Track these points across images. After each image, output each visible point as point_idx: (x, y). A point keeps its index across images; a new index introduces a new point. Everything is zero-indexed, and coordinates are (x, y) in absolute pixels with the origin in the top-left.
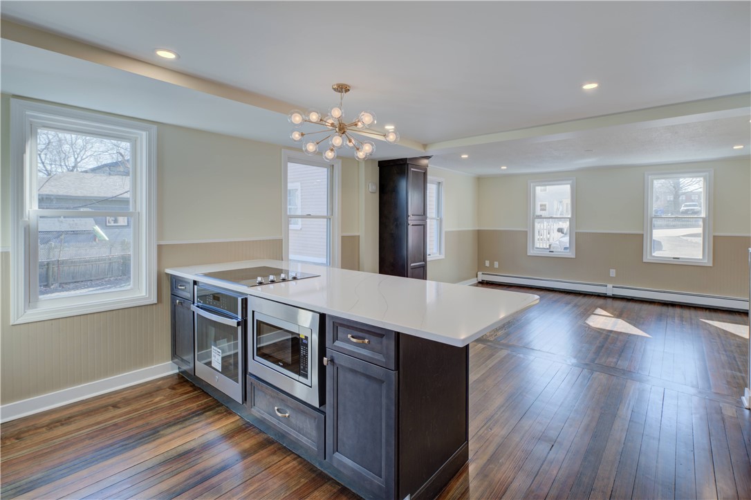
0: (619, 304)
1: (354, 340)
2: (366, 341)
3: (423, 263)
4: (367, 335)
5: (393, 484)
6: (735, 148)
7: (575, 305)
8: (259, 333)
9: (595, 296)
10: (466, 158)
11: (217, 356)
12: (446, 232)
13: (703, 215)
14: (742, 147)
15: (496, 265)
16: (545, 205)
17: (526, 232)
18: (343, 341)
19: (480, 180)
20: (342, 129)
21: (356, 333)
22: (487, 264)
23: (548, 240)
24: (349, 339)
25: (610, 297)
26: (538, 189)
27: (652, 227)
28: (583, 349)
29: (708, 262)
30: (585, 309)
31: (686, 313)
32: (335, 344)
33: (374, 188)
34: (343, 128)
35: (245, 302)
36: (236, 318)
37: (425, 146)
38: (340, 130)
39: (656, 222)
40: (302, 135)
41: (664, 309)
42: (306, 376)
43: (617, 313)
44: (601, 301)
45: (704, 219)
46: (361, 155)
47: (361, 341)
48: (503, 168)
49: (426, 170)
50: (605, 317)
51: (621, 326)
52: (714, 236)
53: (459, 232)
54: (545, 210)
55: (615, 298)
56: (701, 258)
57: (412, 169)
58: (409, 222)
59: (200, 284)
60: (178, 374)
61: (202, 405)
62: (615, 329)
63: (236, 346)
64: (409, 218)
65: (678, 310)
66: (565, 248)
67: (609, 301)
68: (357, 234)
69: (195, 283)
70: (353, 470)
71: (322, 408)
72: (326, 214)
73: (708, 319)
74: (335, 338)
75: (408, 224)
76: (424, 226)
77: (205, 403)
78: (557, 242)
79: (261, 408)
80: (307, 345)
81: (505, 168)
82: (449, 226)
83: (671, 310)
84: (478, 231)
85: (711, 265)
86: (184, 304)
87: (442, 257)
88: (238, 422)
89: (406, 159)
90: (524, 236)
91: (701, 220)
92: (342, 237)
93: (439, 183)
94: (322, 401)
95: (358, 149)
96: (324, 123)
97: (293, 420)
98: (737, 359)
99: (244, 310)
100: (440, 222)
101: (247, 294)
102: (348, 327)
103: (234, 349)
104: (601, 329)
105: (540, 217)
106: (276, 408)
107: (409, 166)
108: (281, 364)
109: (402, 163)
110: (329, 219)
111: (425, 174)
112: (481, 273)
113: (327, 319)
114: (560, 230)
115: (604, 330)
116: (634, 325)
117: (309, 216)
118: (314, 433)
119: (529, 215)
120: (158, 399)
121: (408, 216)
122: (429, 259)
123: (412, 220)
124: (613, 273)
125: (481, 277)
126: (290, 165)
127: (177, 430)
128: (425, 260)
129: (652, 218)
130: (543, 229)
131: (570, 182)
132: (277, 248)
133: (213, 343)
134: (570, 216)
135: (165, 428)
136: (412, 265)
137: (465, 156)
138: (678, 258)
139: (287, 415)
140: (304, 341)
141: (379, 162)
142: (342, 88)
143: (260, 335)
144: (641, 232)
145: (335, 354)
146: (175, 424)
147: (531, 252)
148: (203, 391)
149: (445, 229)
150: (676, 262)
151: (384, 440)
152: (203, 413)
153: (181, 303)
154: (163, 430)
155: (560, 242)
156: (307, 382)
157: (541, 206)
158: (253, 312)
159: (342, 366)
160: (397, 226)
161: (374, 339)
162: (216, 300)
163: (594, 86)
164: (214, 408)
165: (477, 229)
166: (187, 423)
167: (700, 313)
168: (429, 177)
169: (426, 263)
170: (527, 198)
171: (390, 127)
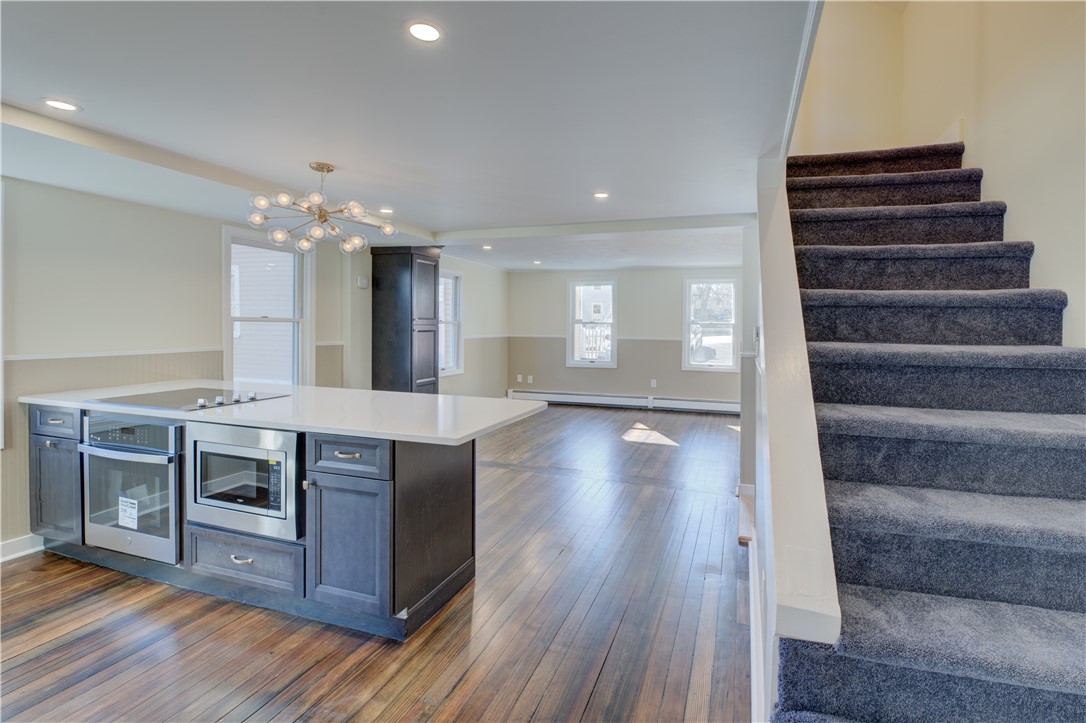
0: (658, 416)
1: (341, 456)
2: (357, 455)
3: (434, 379)
4: (358, 449)
5: (387, 597)
8: (205, 477)
9: (637, 409)
10: (488, 250)
11: (129, 510)
12: (466, 340)
13: (733, 321)
15: (530, 379)
17: (565, 339)
18: (328, 459)
19: (510, 275)
20: (323, 217)
21: (344, 449)
22: (520, 378)
24: (336, 456)
25: (651, 410)
26: (578, 289)
27: (689, 333)
28: (612, 463)
29: (736, 369)
30: (623, 424)
31: (717, 420)
32: (318, 464)
33: (365, 281)
34: (325, 216)
35: (181, 432)
36: (166, 454)
37: (435, 234)
38: (320, 217)
40: (266, 218)
41: (698, 418)
42: (279, 509)
43: (653, 425)
44: (641, 415)
45: (734, 325)
46: (348, 247)
47: (350, 456)
48: (536, 262)
49: (437, 262)
50: (641, 431)
51: (656, 438)
53: (484, 340)
55: (656, 410)
56: (731, 364)
57: (419, 260)
58: (414, 327)
59: (92, 415)
60: (45, 552)
61: (100, 581)
62: (647, 441)
63: (165, 499)
64: (414, 322)
65: (710, 418)
66: (607, 358)
67: (650, 414)
68: (338, 342)
69: (84, 413)
70: (341, 598)
71: (300, 541)
72: (292, 317)
73: (733, 425)
74: (319, 457)
75: (412, 330)
76: (435, 333)
77: (106, 579)
79: (208, 563)
80: (279, 472)
81: (539, 262)
82: (470, 332)
83: (704, 419)
84: (509, 338)
85: (739, 371)
86: (59, 446)
87: (461, 371)
88: (167, 592)
89: (410, 247)
90: (560, 346)
91: (732, 327)
92: (318, 347)
93: (457, 277)
94: (301, 532)
95: (344, 241)
96: (298, 208)
97: (259, 565)
99: (178, 442)
100: (458, 327)
101: (184, 421)
102: (335, 443)
103: (161, 504)
104: (633, 442)
105: (580, 322)
106: (233, 556)
107: (415, 256)
108: (241, 501)
109: (403, 251)
110: (296, 323)
111: (436, 267)
112: (511, 390)
113: (307, 438)
115: (638, 442)
116: (666, 436)
117: (265, 319)
118: (290, 572)
119: (568, 319)
120: (17, 585)
121: (412, 320)
122: (441, 374)
123: (417, 325)
124: (654, 383)
125: (512, 395)
126: (235, 248)
127: (66, 614)
128: (435, 374)
129: (690, 324)
131: (612, 282)
132: (215, 363)
133: (120, 492)
134: (612, 321)
135: (43, 616)
136: (418, 381)
137: (487, 248)
138: (711, 366)
139: (250, 560)
140: (275, 468)
141: (372, 249)
142: (323, 168)
143: (206, 480)
144: (680, 339)
145: (318, 477)
146: (59, 609)
147: (569, 363)
148: (97, 566)
149: (464, 336)
150: (709, 369)
151: (378, 556)
152: (106, 590)
153: (54, 445)
154: (39, 618)
156: (281, 514)
158: (195, 442)
159: (327, 488)
160: (397, 332)
161: (366, 453)
162: (129, 434)
163: (604, 196)
164: (123, 582)
165: (507, 335)
166: (81, 604)
167: (728, 419)
168: (441, 270)
169: (437, 378)
170: (566, 301)
171: (386, 211)
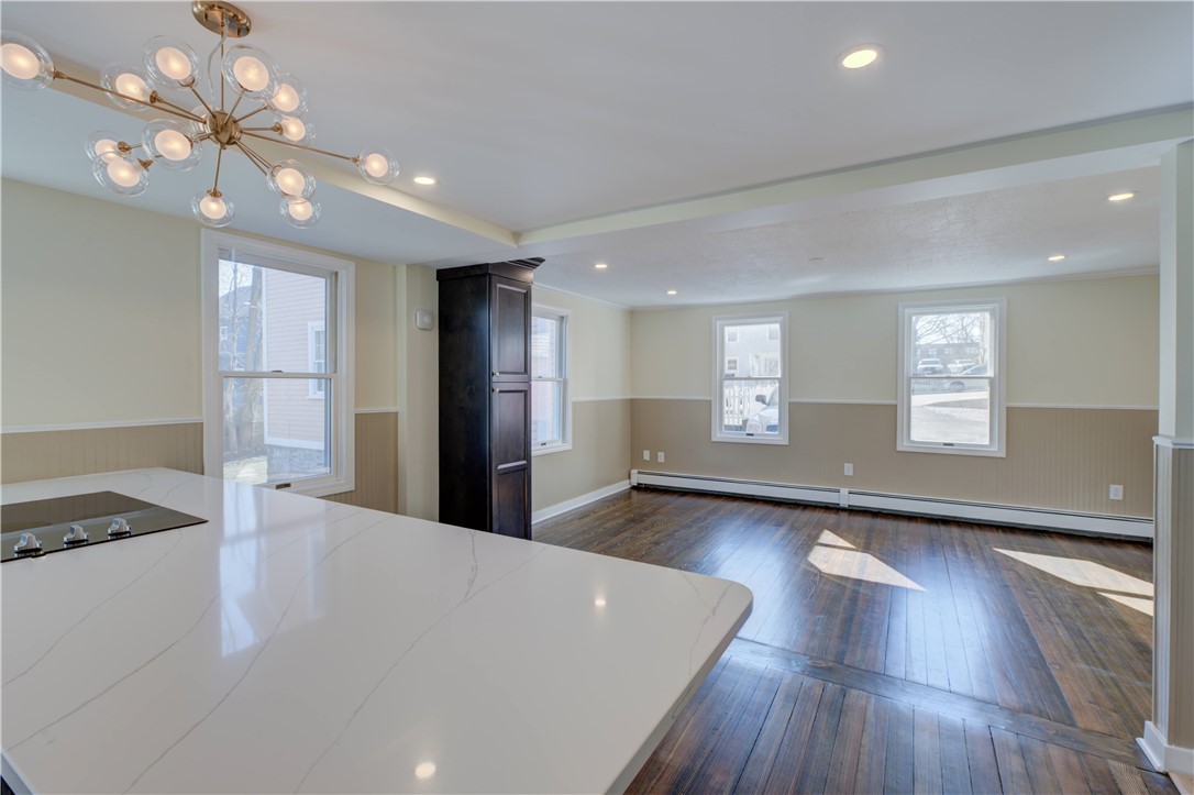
0: (860, 524)
3: (524, 462)
6: (1051, 259)
7: (792, 528)
9: (821, 507)
10: (602, 269)
12: (574, 404)
13: (990, 373)
14: (1062, 257)
15: (661, 457)
16: (735, 362)
17: (710, 401)
19: (633, 315)
22: (647, 455)
23: (741, 412)
25: (844, 510)
26: (728, 330)
27: (909, 393)
28: (818, 628)
29: (998, 450)
30: (809, 535)
31: (971, 535)
33: (427, 320)
37: (516, 236)
39: (914, 385)
41: (934, 529)
43: (861, 542)
44: (831, 518)
45: (992, 380)
48: (670, 293)
49: (528, 289)
50: (843, 552)
52: (1008, 408)
53: (598, 403)
54: (735, 368)
55: (853, 511)
56: (987, 443)
57: (499, 285)
58: (494, 386)
64: (494, 379)
66: (771, 428)
67: (844, 516)
68: (389, 408)
72: (321, 371)
73: (1006, 548)
75: (491, 390)
76: (526, 394)
78: (757, 418)
81: (674, 293)
82: (582, 393)
84: (632, 400)
85: (1004, 456)
87: (568, 446)
89: (487, 265)
90: (704, 411)
91: (987, 381)
92: (358, 416)
93: (563, 317)
98: (1087, 636)
100: (563, 386)
104: (841, 578)
105: (731, 377)
107: (494, 279)
109: (479, 272)
110: (328, 380)
111: (527, 297)
112: (636, 471)
114: (760, 399)
115: (847, 579)
116: (894, 566)
117: (279, 374)
119: (714, 373)
121: (491, 375)
122: (535, 450)
123: (499, 382)
124: (849, 469)
125: (636, 479)
128: (527, 456)
129: (909, 379)
130: (734, 397)
131: (779, 319)
134: (779, 376)
136: (500, 467)
137: (601, 266)
138: (952, 445)
141: (438, 271)
144: (894, 402)
147: (717, 436)
149: (571, 399)
150: (948, 450)
155: (760, 416)
157: (730, 362)
160: (471, 393)
165: (630, 397)
167: (990, 535)
168: (535, 305)
169: (530, 462)
170: (711, 346)
171: (425, 181)
